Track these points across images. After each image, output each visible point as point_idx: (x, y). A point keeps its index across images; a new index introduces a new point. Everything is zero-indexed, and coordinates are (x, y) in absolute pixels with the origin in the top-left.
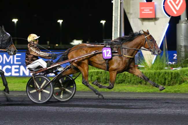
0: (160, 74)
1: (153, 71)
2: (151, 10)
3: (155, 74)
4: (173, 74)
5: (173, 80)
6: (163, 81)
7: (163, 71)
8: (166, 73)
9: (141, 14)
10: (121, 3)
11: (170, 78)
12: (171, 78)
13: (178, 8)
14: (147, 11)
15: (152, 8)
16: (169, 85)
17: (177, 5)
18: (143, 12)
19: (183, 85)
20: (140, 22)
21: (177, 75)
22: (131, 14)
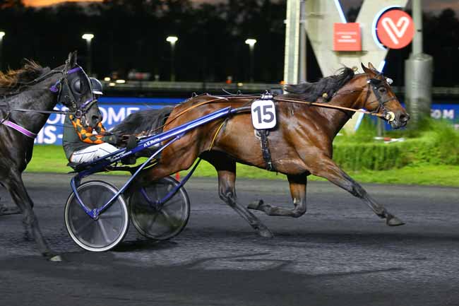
0: (364, 149)
1: (352, 145)
2: (353, 37)
3: (356, 148)
4: (388, 151)
5: (388, 160)
6: (370, 163)
7: (370, 145)
8: (374, 148)
9: (336, 43)
10: (300, 24)
11: (381, 158)
12: (385, 158)
13: (400, 34)
14: (347, 39)
15: (355, 33)
16: (381, 169)
17: (400, 29)
18: (340, 41)
19: (406, 170)
20: (334, 57)
21: (396, 152)
22: (319, 43)
